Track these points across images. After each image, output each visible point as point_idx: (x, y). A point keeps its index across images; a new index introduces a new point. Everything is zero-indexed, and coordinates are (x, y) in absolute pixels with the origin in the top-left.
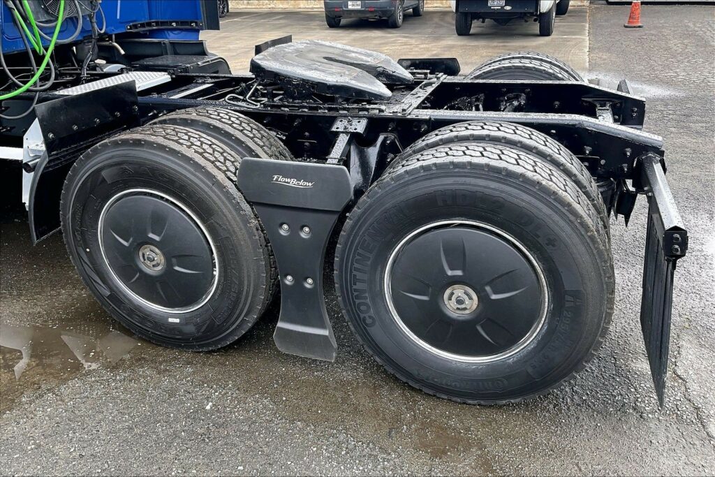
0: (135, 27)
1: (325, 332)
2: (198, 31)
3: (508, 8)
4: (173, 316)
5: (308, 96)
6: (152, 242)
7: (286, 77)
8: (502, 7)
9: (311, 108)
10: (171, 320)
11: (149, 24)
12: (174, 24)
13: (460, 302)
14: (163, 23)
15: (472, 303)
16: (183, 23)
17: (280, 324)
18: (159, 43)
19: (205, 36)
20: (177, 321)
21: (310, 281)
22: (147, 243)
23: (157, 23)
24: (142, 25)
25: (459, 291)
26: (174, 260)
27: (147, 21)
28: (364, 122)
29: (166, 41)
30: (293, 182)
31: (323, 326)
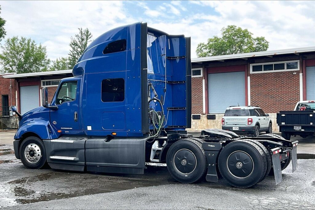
0: (169, 127)
1: (216, 175)
2: (185, 129)
3: (303, 130)
4: (186, 175)
5: (214, 137)
6: (185, 159)
7: (210, 133)
8: (300, 130)
9: (215, 139)
10: (186, 176)
11: (172, 127)
12: (179, 127)
13: (239, 165)
14: (176, 126)
15: (241, 165)
16: (181, 126)
17: (207, 174)
18: (175, 131)
19: (187, 129)
20: (187, 176)
21: (214, 165)
22: (184, 159)
23: (174, 127)
24: (171, 127)
25: (239, 163)
26: (188, 162)
27: (172, 126)
28: (225, 141)
29: (177, 131)
30: (211, 146)
31: (215, 174)
